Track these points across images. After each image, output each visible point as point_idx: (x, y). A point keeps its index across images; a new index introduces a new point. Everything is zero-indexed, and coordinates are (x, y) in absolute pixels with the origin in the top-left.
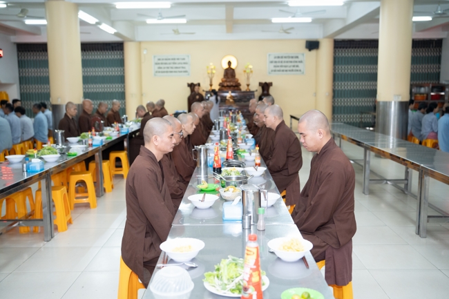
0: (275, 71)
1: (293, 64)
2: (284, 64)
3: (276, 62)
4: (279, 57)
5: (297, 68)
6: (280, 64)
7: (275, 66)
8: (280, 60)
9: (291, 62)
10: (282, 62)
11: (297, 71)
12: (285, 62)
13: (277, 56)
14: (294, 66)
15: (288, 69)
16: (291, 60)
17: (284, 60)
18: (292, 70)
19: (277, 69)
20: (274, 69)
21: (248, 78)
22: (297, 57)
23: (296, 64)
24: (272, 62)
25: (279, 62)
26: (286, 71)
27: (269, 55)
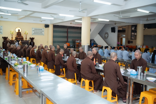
0: (34, 34)
1: (40, 32)
2: (37, 32)
3: (35, 31)
4: (36, 29)
5: (42, 33)
6: (36, 32)
7: (34, 32)
8: (36, 30)
9: (40, 31)
10: (37, 31)
12: (38, 31)
13: (35, 29)
14: (41, 33)
15: (39, 33)
16: (40, 30)
17: (37, 30)
18: (40, 34)
19: (35, 33)
20: (34, 33)
21: (26, 36)
22: (42, 30)
23: (41, 32)
24: (33, 31)
25: (36, 31)
26: (38, 34)
27: (33, 28)
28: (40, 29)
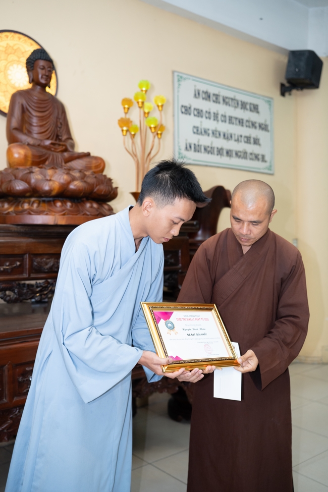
1: (245, 131)
2: (222, 127)
3: (199, 113)
4: (207, 96)
5: (256, 149)
6: (211, 125)
7: (197, 131)
8: (213, 107)
9: (241, 122)
10: (216, 117)
11: (256, 157)
12: (224, 119)
13: (203, 87)
14: (248, 140)
15: (232, 145)
16: (240, 113)
17: (222, 109)
18: (245, 155)
19: (205, 141)
20: (194, 139)
22: (255, 108)
23: (253, 133)
24: (187, 110)
25: (208, 115)
26: (229, 153)
27: (180, 79)
28: (241, 97)
